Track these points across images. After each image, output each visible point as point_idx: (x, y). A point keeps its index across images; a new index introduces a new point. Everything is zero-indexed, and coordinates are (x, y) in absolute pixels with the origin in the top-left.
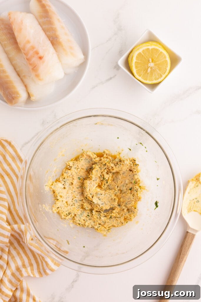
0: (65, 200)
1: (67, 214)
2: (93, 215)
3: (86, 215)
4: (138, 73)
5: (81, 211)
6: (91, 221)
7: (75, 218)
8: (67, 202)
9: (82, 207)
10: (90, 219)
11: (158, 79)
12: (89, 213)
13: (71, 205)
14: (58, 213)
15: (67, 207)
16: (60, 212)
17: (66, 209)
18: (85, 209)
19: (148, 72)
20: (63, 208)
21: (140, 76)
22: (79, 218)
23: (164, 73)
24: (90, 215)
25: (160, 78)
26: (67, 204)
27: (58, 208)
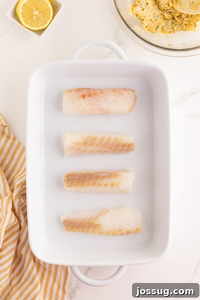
0: (149, 19)
1: (156, 28)
2: (176, 20)
3: (171, 24)
4: (25, 22)
5: (165, 22)
6: (177, 26)
7: (164, 29)
8: (151, 20)
9: (165, 19)
10: (175, 25)
11: (43, 25)
12: (172, 20)
13: (155, 21)
14: (149, 30)
15: (153, 23)
16: (150, 28)
17: (153, 25)
18: (167, 19)
19: (34, 20)
20: (150, 25)
21: (28, 24)
22: (167, 28)
23: (49, 19)
24: (173, 22)
25: (46, 24)
26: (152, 21)
27: (146, 26)
